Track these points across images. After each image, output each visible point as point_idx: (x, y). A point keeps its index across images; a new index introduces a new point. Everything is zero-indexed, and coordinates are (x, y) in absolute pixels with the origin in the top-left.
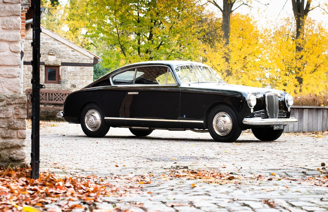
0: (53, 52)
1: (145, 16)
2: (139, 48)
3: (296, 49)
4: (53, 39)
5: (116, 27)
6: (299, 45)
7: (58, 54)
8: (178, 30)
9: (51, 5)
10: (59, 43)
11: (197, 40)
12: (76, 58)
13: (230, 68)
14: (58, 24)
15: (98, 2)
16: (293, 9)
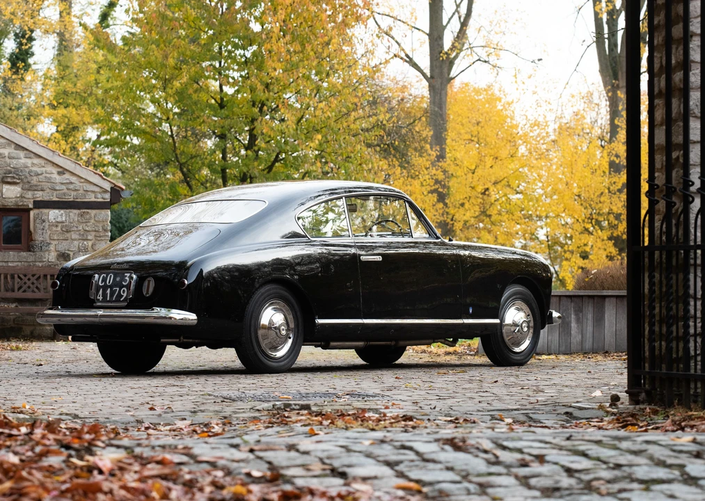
0: (14, 177)
1: (238, 92)
2: (223, 171)
3: (610, 168)
4: (13, 146)
5: (168, 118)
6: (615, 159)
7: (25, 180)
8: (318, 124)
9: (11, 69)
10: (27, 156)
11: (364, 148)
12: (68, 189)
13: (450, 217)
14: (28, 115)
15: (124, 60)
16: (602, 71)
